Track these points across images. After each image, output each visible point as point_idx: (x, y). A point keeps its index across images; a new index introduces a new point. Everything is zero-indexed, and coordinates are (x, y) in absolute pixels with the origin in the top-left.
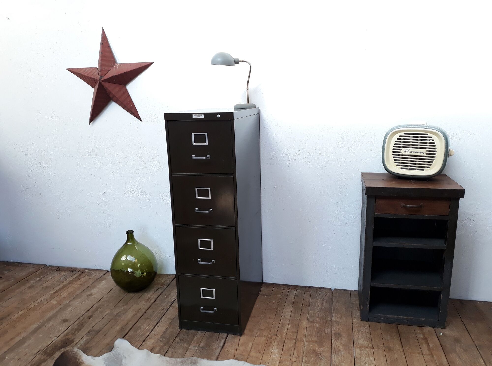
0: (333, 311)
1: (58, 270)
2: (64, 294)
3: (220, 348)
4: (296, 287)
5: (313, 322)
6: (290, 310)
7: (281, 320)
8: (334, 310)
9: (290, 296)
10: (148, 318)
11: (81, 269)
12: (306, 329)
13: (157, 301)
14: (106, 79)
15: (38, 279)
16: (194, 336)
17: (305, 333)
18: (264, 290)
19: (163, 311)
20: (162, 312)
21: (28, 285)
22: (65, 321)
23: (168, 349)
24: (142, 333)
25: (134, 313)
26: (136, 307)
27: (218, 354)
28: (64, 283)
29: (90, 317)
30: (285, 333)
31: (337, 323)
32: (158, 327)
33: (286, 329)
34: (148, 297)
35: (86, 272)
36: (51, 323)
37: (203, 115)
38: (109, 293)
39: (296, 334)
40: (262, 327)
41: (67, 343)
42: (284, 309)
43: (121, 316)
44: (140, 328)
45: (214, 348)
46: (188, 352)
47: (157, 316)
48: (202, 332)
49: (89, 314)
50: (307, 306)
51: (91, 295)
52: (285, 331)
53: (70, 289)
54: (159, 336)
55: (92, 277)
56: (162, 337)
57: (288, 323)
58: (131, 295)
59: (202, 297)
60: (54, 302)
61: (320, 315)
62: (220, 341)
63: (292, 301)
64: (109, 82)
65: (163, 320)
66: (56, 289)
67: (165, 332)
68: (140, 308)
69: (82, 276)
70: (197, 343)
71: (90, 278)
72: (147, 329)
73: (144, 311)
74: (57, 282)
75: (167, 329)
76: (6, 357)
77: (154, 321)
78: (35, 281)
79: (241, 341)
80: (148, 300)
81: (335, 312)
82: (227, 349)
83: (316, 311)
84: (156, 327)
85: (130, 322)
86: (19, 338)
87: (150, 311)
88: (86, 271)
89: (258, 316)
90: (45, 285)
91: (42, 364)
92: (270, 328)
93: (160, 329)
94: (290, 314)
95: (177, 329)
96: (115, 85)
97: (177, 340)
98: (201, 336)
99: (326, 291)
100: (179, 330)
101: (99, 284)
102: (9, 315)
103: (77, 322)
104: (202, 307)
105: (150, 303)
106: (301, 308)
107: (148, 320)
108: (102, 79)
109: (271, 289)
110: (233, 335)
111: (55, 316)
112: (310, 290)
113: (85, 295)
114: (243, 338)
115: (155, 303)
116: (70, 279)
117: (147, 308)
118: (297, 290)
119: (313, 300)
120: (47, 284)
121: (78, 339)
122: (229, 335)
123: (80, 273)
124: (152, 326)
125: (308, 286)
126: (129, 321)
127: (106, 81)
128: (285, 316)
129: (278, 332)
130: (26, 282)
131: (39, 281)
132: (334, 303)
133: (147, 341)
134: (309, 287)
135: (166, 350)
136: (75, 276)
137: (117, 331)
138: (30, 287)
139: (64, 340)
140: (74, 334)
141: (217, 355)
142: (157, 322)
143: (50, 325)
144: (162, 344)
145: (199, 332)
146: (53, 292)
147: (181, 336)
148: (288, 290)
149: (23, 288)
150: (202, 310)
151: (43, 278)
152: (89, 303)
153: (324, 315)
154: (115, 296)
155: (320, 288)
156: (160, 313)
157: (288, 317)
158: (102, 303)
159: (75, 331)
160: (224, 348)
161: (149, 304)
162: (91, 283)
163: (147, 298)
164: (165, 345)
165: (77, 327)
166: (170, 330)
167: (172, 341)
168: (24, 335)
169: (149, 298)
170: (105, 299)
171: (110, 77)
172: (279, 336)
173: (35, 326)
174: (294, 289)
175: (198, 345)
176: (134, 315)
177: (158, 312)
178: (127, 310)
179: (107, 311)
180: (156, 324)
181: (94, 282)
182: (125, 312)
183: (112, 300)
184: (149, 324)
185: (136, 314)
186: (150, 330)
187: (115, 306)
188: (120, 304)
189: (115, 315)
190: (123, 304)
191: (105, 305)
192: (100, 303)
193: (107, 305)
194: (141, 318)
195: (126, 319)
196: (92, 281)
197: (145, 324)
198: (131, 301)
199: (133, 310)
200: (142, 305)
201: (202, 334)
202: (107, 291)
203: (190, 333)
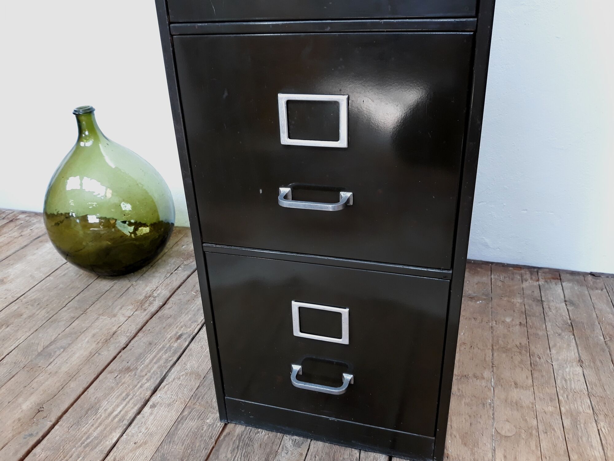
4: (556, 275)
6: (573, 354)
7: (560, 397)
9: (550, 301)
10: (128, 369)
11: (11, 212)
13: (167, 306)
19: (179, 341)
20: (176, 345)
24: (95, 434)
25: (94, 345)
32: (153, 406)
34: (144, 295)
35: (19, 219)
38: (51, 278)
40: (506, 429)
42: (553, 351)
43: (54, 358)
44: (94, 408)
47: (155, 363)
48: (297, 445)
55: (27, 232)
56: (159, 454)
58: (105, 284)
59: (297, 333)
63: (564, 321)
65: (173, 377)
67: (170, 435)
68: (115, 329)
69: (5, 230)
71: (23, 234)
72: (117, 415)
73: (123, 340)
75: (178, 421)
77: (144, 380)
80: (141, 305)
84: (147, 409)
85: (73, 385)
87: (142, 340)
88: (22, 216)
92: (534, 432)
93: (158, 418)
94: (579, 370)
95: (213, 418)
100: (220, 425)
101: (35, 252)
104: (296, 368)
105: (145, 313)
107: (127, 378)
112: (600, 282)
115: (159, 314)
118: (564, 284)
123: (5, 221)
124: (135, 405)
126: (72, 376)
128: (566, 381)
137: (19, 420)
142: (152, 388)
148: (536, 284)
154: (61, 286)
156: (170, 347)
157: (579, 385)
158: (18, 308)
161: (143, 317)
162: (17, 248)
163: (141, 297)
166: (191, 424)
169: (147, 297)
170: (32, 295)
174: (554, 279)
176: (92, 355)
177: (163, 347)
178: (75, 336)
179: (22, 336)
180: (149, 393)
181: (26, 246)
182: (70, 344)
183: (48, 300)
184: (128, 395)
185: (98, 352)
186: (126, 422)
187: (51, 320)
188: (65, 315)
189: (39, 351)
190: (72, 315)
191: (25, 316)
192: (14, 307)
193: (30, 317)
194: (109, 368)
195: (64, 369)
196: (23, 242)
197: (116, 393)
198: (98, 305)
199: (94, 336)
200: (123, 319)
201: (299, 450)
202: (47, 270)
203: (256, 446)
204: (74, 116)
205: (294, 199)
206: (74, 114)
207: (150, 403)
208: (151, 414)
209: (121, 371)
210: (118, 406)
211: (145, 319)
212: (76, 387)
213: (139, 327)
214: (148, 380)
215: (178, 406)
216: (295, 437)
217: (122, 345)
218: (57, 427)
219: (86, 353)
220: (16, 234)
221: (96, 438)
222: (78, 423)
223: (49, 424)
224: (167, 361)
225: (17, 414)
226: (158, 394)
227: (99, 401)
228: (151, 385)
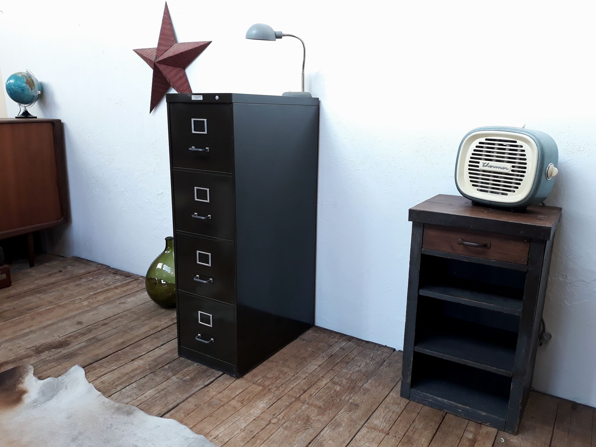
0: (373, 376)
1: (115, 274)
2: (101, 298)
3: (202, 386)
4: (350, 339)
5: (335, 383)
6: (320, 363)
7: (299, 373)
8: (375, 375)
9: (334, 347)
10: (157, 338)
11: (137, 276)
12: (320, 389)
14: (161, 60)
15: (91, 278)
16: (186, 367)
17: (314, 394)
18: (309, 334)
21: (78, 282)
22: (80, 323)
23: (149, 374)
25: (148, 329)
26: (156, 323)
27: (195, 392)
28: (110, 287)
29: (106, 324)
30: (291, 388)
31: (367, 391)
32: (160, 349)
33: (295, 384)
36: (66, 323)
37: (202, 96)
38: (143, 305)
39: (302, 392)
40: (270, 375)
41: (62, 345)
42: (314, 361)
43: (134, 330)
44: (141, 346)
45: (196, 385)
46: (165, 383)
49: (106, 322)
50: (344, 364)
51: (124, 303)
52: (292, 386)
53: (110, 294)
54: (152, 359)
55: (140, 285)
56: (155, 360)
57: (304, 377)
58: (163, 310)
59: (200, 322)
60: (85, 303)
61: (352, 377)
62: (209, 379)
63: (331, 354)
64: (164, 64)
66: (99, 291)
67: (161, 356)
68: (158, 325)
69: (132, 283)
70: (183, 375)
71: (138, 286)
72: (147, 349)
73: (160, 329)
74: (105, 284)
75: (166, 353)
76: (2, 345)
78: (86, 280)
79: (232, 385)
81: (374, 377)
82: (208, 390)
83: (351, 372)
85: (137, 338)
86: (27, 330)
89: (276, 362)
90: (91, 285)
91: (25, 359)
92: (278, 378)
93: (158, 352)
94: (316, 367)
95: (176, 355)
96: (172, 67)
97: (167, 367)
98: (194, 369)
99: (385, 350)
100: (177, 357)
102: (37, 308)
103: (89, 327)
104: (199, 335)
106: (336, 364)
107: (155, 340)
108: (157, 61)
109: (317, 335)
110: (228, 376)
111: (74, 316)
112: (366, 345)
113: (118, 302)
114: (239, 382)
116: (119, 284)
117: (166, 326)
118: (349, 342)
119: (358, 358)
120: (95, 285)
121: (76, 344)
122: (225, 375)
123: (133, 279)
124: (154, 347)
125: (367, 340)
126: (137, 336)
127: (161, 62)
128: (307, 369)
129: (283, 385)
130: (79, 279)
131: (90, 280)
132: (382, 367)
133: (136, 361)
134: (368, 342)
135: (146, 375)
136: (126, 282)
137: (116, 344)
138: (77, 285)
139: (63, 341)
140: (76, 338)
141: (193, 392)
143: (62, 324)
144: (147, 367)
145: (196, 364)
146: (92, 293)
147: (175, 363)
148: (337, 340)
149: (72, 284)
150: (198, 337)
151: (96, 278)
152: (116, 310)
153: (357, 378)
154: (146, 308)
155: (380, 346)
157: (311, 371)
159: (79, 335)
160: (206, 387)
164: (150, 369)
165: (84, 332)
166: (169, 355)
167: (160, 366)
168: (33, 328)
170: (133, 310)
171: (165, 58)
172: (281, 390)
173: (49, 322)
174: (347, 340)
175: (182, 377)
176: (146, 332)
177: (173, 334)
178: (144, 325)
179: (125, 322)
180: (160, 345)
181: (138, 291)
182: (140, 327)
183: (139, 312)
184: (153, 344)
185: (149, 331)
186: (149, 351)
187: (137, 319)
188: (143, 318)
189: (129, 327)
190: (145, 319)
191: (128, 316)
192: (126, 312)
193: (130, 317)
194: (150, 336)
195: (135, 334)
196: (137, 289)
197: (149, 343)
198: (156, 317)
199: (150, 326)
200: (163, 323)
201: (197, 366)
202: (143, 302)
203: (185, 363)
204: (165, 240)
205: (200, 279)
206: (165, 239)
207: (159, 348)
208: (158, 350)
209: (154, 338)
210: (148, 346)
211: (171, 324)
212: (137, 339)
213: (167, 326)
214: (162, 342)
215: (167, 350)
216: (199, 364)
217: (158, 330)
218: (127, 348)
219: (145, 331)
220: (136, 286)
221: (138, 353)
222: (134, 348)
223: (125, 346)
224: (172, 338)
225: (116, 342)
226: (163, 346)
227: (143, 344)
228: (162, 343)
